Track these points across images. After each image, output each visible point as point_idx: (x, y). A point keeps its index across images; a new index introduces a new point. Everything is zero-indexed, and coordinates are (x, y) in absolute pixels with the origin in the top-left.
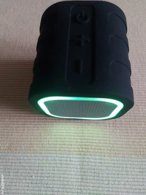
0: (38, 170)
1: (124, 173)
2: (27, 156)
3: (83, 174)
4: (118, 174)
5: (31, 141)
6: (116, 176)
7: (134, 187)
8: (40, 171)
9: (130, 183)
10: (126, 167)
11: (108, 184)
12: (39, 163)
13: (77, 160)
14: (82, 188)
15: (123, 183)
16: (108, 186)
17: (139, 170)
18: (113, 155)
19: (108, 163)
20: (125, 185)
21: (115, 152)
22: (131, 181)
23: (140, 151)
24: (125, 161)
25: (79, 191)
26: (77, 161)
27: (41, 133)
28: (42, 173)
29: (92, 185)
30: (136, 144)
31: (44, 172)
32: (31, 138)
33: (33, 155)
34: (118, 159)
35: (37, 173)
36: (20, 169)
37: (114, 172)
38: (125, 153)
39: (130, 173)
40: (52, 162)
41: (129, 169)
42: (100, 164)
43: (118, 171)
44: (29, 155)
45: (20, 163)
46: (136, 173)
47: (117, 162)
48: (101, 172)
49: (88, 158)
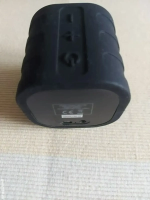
1: (96, 177)
6: (87, 181)
7: (106, 194)
9: (103, 189)
10: (99, 171)
11: (78, 189)
12: (4, 163)
14: (48, 193)
15: (94, 189)
16: (77, 191)
17: (112, 175)
19: (80, 166)
20: (96, 190)
21: (87, 154)
22: (103, 187)
23: (115, 154)
24: (98, 163)
25: (44, 196)
28: (5, 175)
29: (59, 190)
30: (110, 146)
31: (8, 173)
34: (90, 161)
37: (85, 176)
38: (98, 155)
39: (102, 178)
40: (18, 163)
41: (101, 174)
42: (70, 167)
43: (90, 175)
46: (109, 178)
47: (89, 165)
48: (70, 176)
49: (58, 160)
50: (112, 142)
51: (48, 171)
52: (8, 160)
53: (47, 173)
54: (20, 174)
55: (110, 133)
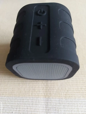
1: (76, 110)
2: (10, 99)
3: (47, 111)
4: (71, 111)
8: (18, 109)
10: (77, 106)
12: (17, 104)
13: (43, 101)
18: (68, 98)
19: (65, 103)
21: (69, 96)
24: (76, 101)
30: (83, 89)
31: (21, 110)
32: (13, 87)
33: (13, 98)
34: (71, 100)
35: (16, 110)
36: (5, 107)
37: (69, 110)
38: (76, 96)
39: (80, 110)
40: (26, 103)
41: (79, 108)
42: (59, 104)
43: (72, 109)
45: (5, 103)
46: (84, 110)
48: (60, 110)
49: (51, 100)
50: (83, 87)
51: (45, 107)
52: (20, 101)
53: (45, 108)
54: (28, 110)
55: (82, 81)
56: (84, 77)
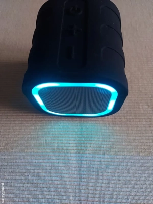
0: (35, 169)
1: (125, 171)
2: (23, 156)
3: (81, 172)
4: (118, 173)
5: (27, 140)
6: (116, 175)
7: (136, 186)
8: (36, 171)
9: (132, 182)
10: (127, 165)
11: (108, 183)
12: (35, 162)
13: (75, 158)
14: (81, 188)
15: (124, 182)
16: (108, 185)
17: (140, 168)
18: (112, 153)
19: (108, 161)
20: (126, 184)
21: (114, 150)
22: (132, 180)
23: (141, 149)
24: (125, 158)
25: (77, 191)
26: (76, 160)
27: (38, 132)
28: (38, 173)
29: (91, 184)
30: (136, 141)
31: (41, 171)
32: (28, 137)
33: (29, 154)
34: (118, 157)
35: (33, 173)
36: (15, 169)
37: (114, 171)
38: (125, 150)
39: (131, 172)
40: (49, 161)
41: (130, 168)
42: (99, 163)
43: (119, 169)
44: (25, 154)
45: (16, 162)
46: (137, 172)
47: (117, 160)
48: (100, 171)
49: (87, 157)
50: (137, 138)
51: (78, 167)
52: (39, 159)
53: (77, 169)
54: (52, 171)
55: (135, 129)
56: (139, 121)
